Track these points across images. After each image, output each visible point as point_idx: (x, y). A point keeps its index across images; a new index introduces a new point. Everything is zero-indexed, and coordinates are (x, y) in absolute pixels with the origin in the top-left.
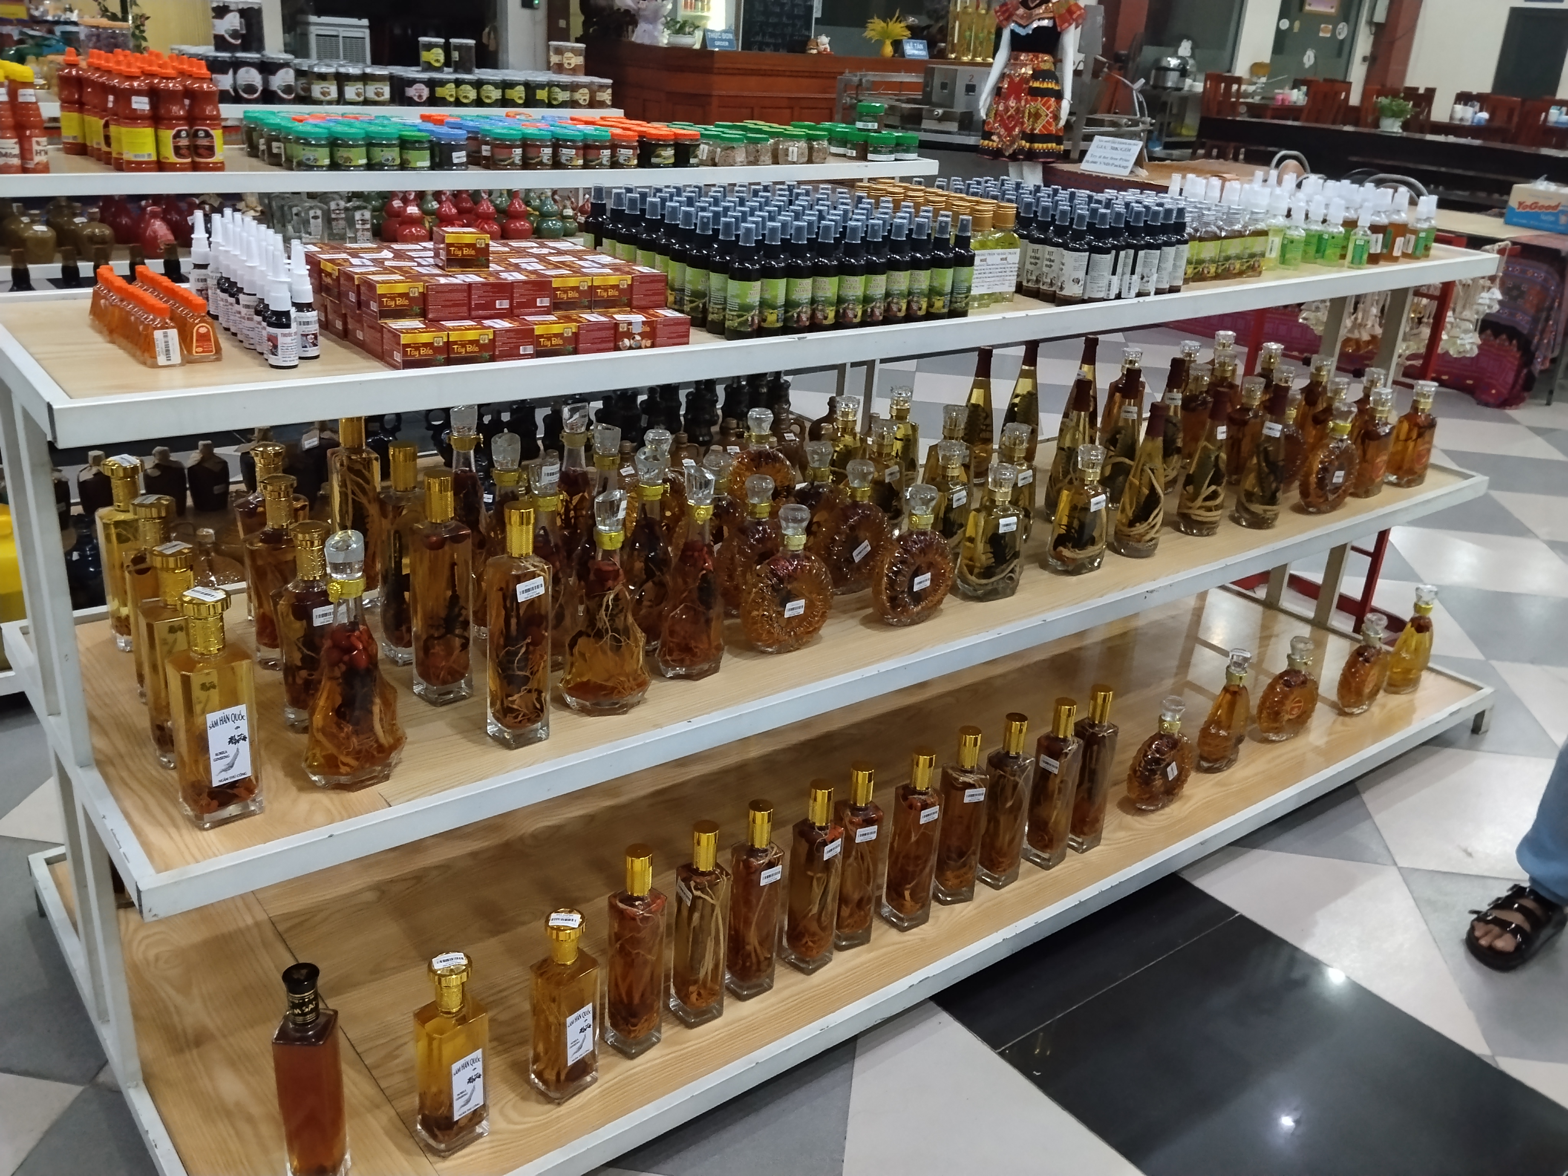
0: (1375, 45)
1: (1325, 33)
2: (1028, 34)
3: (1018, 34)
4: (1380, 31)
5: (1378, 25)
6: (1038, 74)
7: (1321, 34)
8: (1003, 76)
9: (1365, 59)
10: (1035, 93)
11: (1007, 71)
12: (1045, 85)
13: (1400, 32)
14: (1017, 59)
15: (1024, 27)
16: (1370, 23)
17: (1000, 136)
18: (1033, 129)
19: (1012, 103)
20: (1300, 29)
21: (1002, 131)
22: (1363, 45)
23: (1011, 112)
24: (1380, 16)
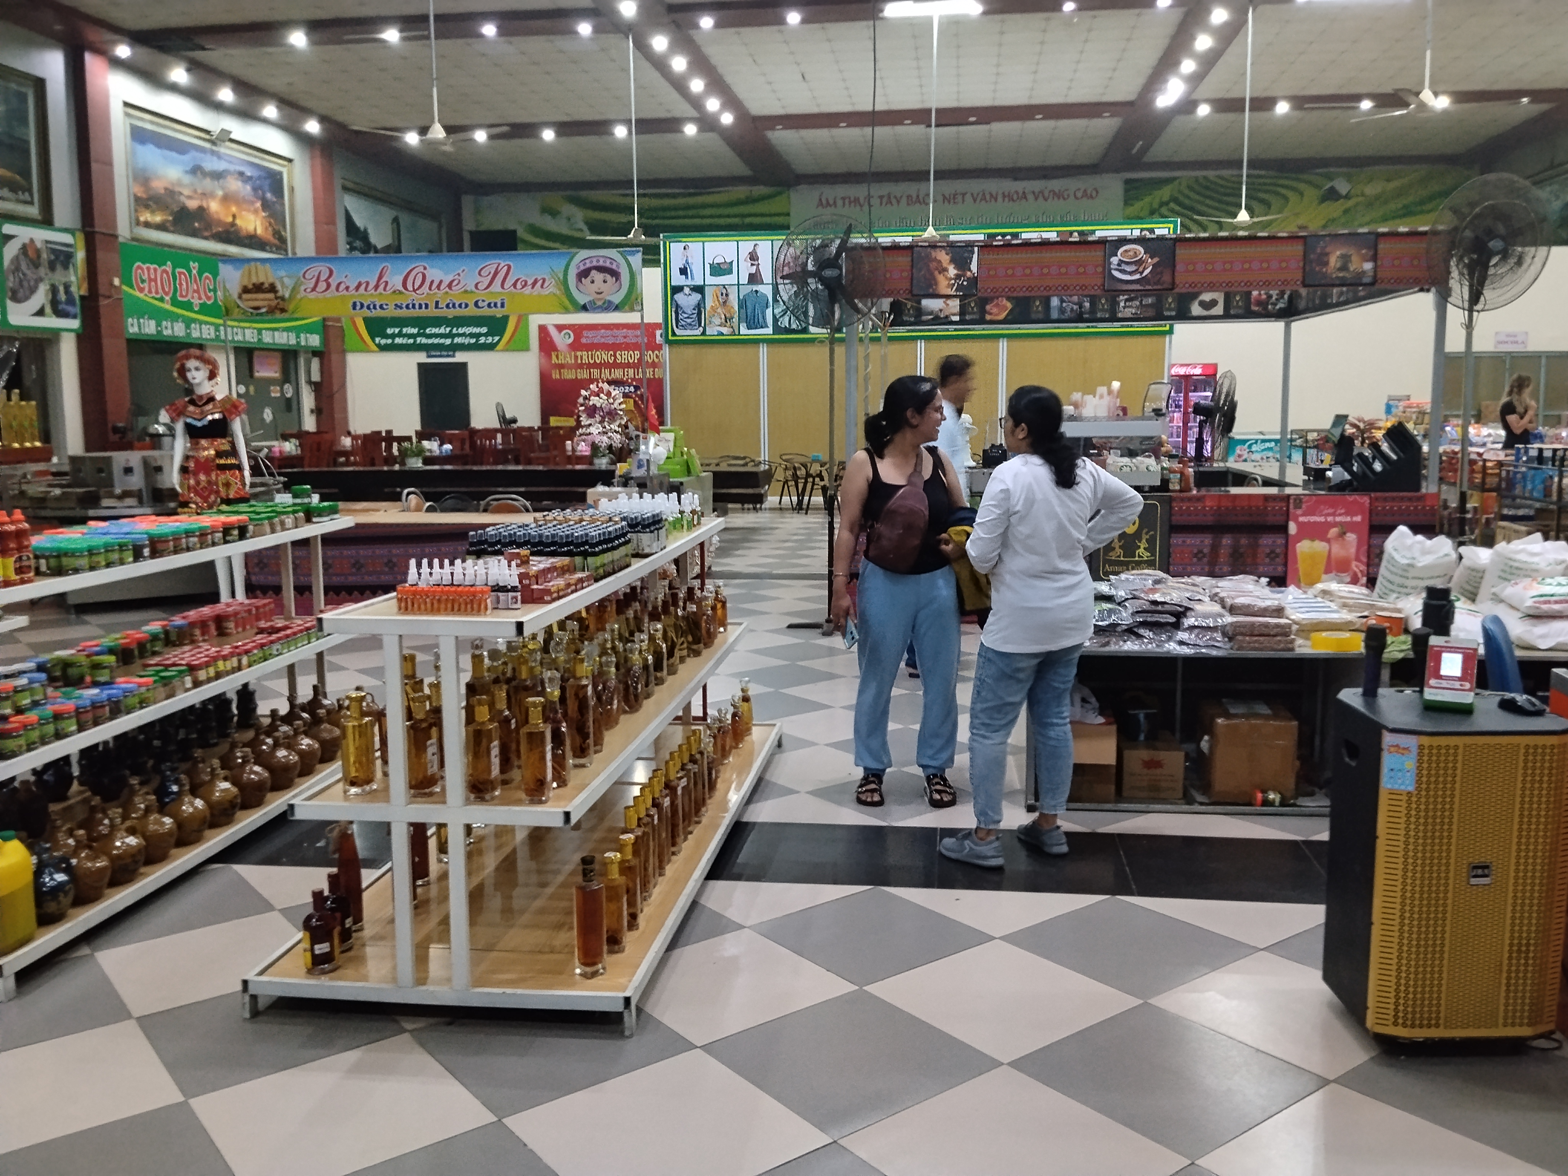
0: (317, 399)
1: (275, 392)
2: (204, 426)
3: (194, 427)
4: (317, 388)
5: (315, 384)
6: (219, 454)
7: (273, 395)
8: (187, 458)
9: (312, 411)
10: (223, 468)
11: (191, 453)
12: (229, 462)
13: (335, 388)
14: (197, 443)
15: (199, 420)
16: (310, 382)
17: (196, 504)
18: (228, 495)
19: (202, 477)
20: (256, 391)
21: (199, 500)
22: (308, 400)
23: (203, 484)
24: (316, 377)
